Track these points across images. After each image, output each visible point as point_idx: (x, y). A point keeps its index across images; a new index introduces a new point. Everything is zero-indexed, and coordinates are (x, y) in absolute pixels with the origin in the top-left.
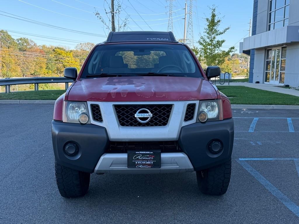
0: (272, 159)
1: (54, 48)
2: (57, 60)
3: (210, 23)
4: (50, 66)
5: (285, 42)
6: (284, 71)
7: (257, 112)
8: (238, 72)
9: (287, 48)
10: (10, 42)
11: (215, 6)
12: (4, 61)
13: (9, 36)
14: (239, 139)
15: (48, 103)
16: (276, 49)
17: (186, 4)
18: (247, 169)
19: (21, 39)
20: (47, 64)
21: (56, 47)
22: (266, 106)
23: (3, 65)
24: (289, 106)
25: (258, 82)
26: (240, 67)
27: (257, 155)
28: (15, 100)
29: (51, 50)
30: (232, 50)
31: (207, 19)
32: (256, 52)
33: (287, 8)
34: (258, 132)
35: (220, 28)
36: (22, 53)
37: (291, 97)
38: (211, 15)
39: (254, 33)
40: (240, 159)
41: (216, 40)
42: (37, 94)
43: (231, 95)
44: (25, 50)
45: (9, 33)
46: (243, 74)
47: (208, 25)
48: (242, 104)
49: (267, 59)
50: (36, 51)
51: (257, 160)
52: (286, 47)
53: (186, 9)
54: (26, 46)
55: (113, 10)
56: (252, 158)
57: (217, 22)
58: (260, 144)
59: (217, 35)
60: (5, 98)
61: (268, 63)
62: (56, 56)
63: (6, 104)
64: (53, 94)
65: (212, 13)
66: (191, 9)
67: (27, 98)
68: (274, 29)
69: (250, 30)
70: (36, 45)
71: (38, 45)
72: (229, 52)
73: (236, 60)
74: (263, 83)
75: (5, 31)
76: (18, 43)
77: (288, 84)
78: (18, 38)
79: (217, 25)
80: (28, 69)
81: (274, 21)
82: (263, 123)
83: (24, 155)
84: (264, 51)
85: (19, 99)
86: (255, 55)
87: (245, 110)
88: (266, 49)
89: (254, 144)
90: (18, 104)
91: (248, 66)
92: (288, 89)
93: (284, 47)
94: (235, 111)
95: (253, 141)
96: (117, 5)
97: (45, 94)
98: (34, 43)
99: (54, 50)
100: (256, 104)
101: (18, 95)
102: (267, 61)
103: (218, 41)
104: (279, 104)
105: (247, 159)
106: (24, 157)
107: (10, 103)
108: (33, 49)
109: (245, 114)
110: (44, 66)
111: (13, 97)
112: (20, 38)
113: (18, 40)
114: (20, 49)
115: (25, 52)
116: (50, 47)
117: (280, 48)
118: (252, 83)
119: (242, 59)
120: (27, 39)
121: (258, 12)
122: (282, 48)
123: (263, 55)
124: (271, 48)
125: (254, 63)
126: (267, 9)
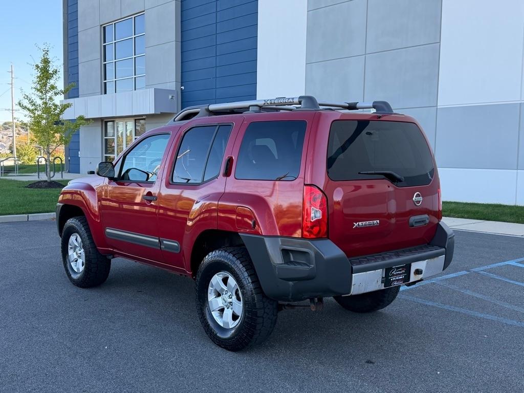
3: (42, 73)
5: (152, 112)
9: (146, 121)
16: (124, 121)
31: (36, 66)
38: (42, 60)
47: (39, 77)
49: (105, 136)
52: (144, 119)
57: (52, 72)
61: (108, 142)
65: (44, 56)
79: (53, 78)
81: (116, 78)
84: (101, 123)
88: (102, 120)
93: (139, 119)
102: (107, 140)
117: (132, 120)
121: (81, 59)
122: (136, 120)
123: (98, 129)
124: (113, 119)
125: (79, 142)
126: (99, 57)
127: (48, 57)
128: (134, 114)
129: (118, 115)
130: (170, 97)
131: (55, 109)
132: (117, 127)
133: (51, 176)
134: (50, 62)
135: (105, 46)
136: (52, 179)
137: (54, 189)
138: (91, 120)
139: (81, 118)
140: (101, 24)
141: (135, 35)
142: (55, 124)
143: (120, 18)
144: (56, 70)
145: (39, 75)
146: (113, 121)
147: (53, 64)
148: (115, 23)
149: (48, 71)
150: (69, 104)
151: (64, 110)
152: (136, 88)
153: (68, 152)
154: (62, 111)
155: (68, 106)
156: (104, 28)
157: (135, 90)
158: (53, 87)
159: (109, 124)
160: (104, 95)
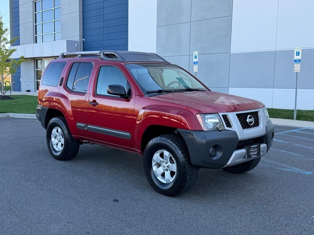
25: (29, 91)
49: (36, 69)
81: (43, 33)
84: (33, 61)
88: (35, 59)
102: (37, 71)
118: (20, 91)
121: (21, 22)
123: (32, 65)
124: (41, 58)
125: (20, 72)
126: (32, 21)
127: (2, 21)
128: (54, 56)
129: (44, 56)
130: (76, 45)
131: (6, 53)
132: (44, 63)
133: (4, 93)
134: (3, 24)
135: (36, 14)
136: (5, 94)
137: (6, 100)
138: (28, 59)
139: (22, 58)
140: (33, 1)
141: (54, 7)
142: (6, 62)
144: (7, 29)
146: (42, 60)
147: (5, 25)
149: (2, 29)
150: (15, 49)
151: (12, 53)
152: (55, 39)
153: (13, 78)
154: (10, 54)
155: (14, 50)
156: (35, 3)
157: (55, 41)
158: (5, 39)
159: (39, 61)
160: (35, 44)
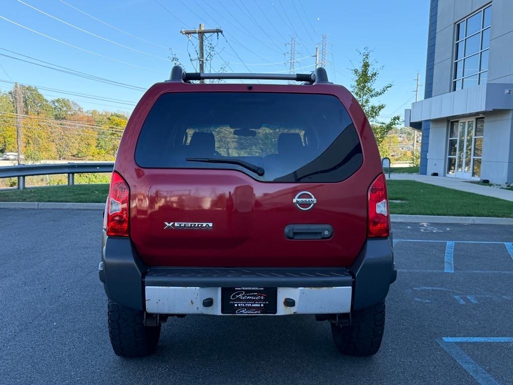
0: (508, 338)
1: (110, 115)
2: (113, 134)
3: (361, 77)
4: (102, 143)
5: (483, 109)
6: (481, 158)
7: (448, 229)
8: (397, 155)
9: (485, 120)
10: (41, 106)
11: (369, 50)
12: (30, 135)
13: (40, 96)
14: (432, 290)
15: (86, 208)
16: (467, 120)
17: (317, 48)
18: (465, 366)
19: (58, 101)
20: (98, 140)
21: (113, 114)
22: (462, 219)
23: (29, 141)
24: (501, 218)
25: (436, 174)
26: (401, 149)
27: (475, 329)
28: (31, 201)
29: (105, 118)
30: (396, 122)
31: (355, 70)
32: (431, 125)
33: (486, 56)
34: (462, 272)
35: (376, 85)
36: (59, 122)
37: (499, 202)
38: (362, 65)
39: (428, 94)
40: (445, 339)
41: (370, 104)
42: (70, 192)
43: (398, 196)
44: (64, 118)
45: (40, 91)
46: (404, 159)
47: (357, 81)
48: (420, 214)
49: (450, 137)
50: (80, 120)
51: (480, 343)
52: (483, 118)
53: (318, 56)
54: (66, 111)
55: (202, 56)
56: (469, 336)
57: (371, 75)
58: (474, 301)
59: (372, 96)
60: (15, 199)
61: (452, 144)
62: (112, 128)
63: (14, 209)
64: (96, 192)
65: (364, 60)
66: (324, 57)
67: (52, 199)
68: (462, 88)
69: (417, 91)
70: (82, 110)
71: (85, 110)
72: (391, 124)
73: (393, 137)
74: (445, 175)
75: (34, 88)
76: (53, 106)
77: (487, 179)
78: (53, 99)
79: (371, 81)
80: (68, 147)
81: (463, 76)
82: (466, 254)
83: (17, 323)
84: (446, 124)
85: (39, 201)
86: (430, 130)
87: (425, 226)
88: (448, 121)
89: (462, 302)
90: (35, 209)
91: (414, 147)
92: (488, 186)
93: (480, 117)
94: (409, 227)
95: (458, 294)
96: (208, 45)
97: (84, 192)
98: (78, 108)
99: (109, 119)
100: (445, 215)
101: (38, 193)
102: (451, 141)
103: (372, 107)
104: (483, 216)
105: (459, 339)
106: (17, 328)
107: (22, 207)
108: (76, 117)
109: (429, 234)
110: (94, 143)
111: (27, 197)
112: (57, 99)
113: (53, 102)
114: (56, 115)
115: (64, 122)
116: (104, 114)
117: (473, 119)
118: (426, 174)
119: (402, 136)
120: (68, 100)
121: (436, 61)
122: (477, 119)
124: (458, 119)
125: (428, 144)
126: (451, 56)
127: (367, 61)
130: (507, 92)
135: (458, 43)
140: (455, 22)
141: (483, 28)
143: (470, 13)
145: (357, 79)
146: (458, 121)
148: (467, 18)
149: (367, 74)
156: (459, 25)
158: (369, 90)
159: (455, 124)
160: (452, 93)
